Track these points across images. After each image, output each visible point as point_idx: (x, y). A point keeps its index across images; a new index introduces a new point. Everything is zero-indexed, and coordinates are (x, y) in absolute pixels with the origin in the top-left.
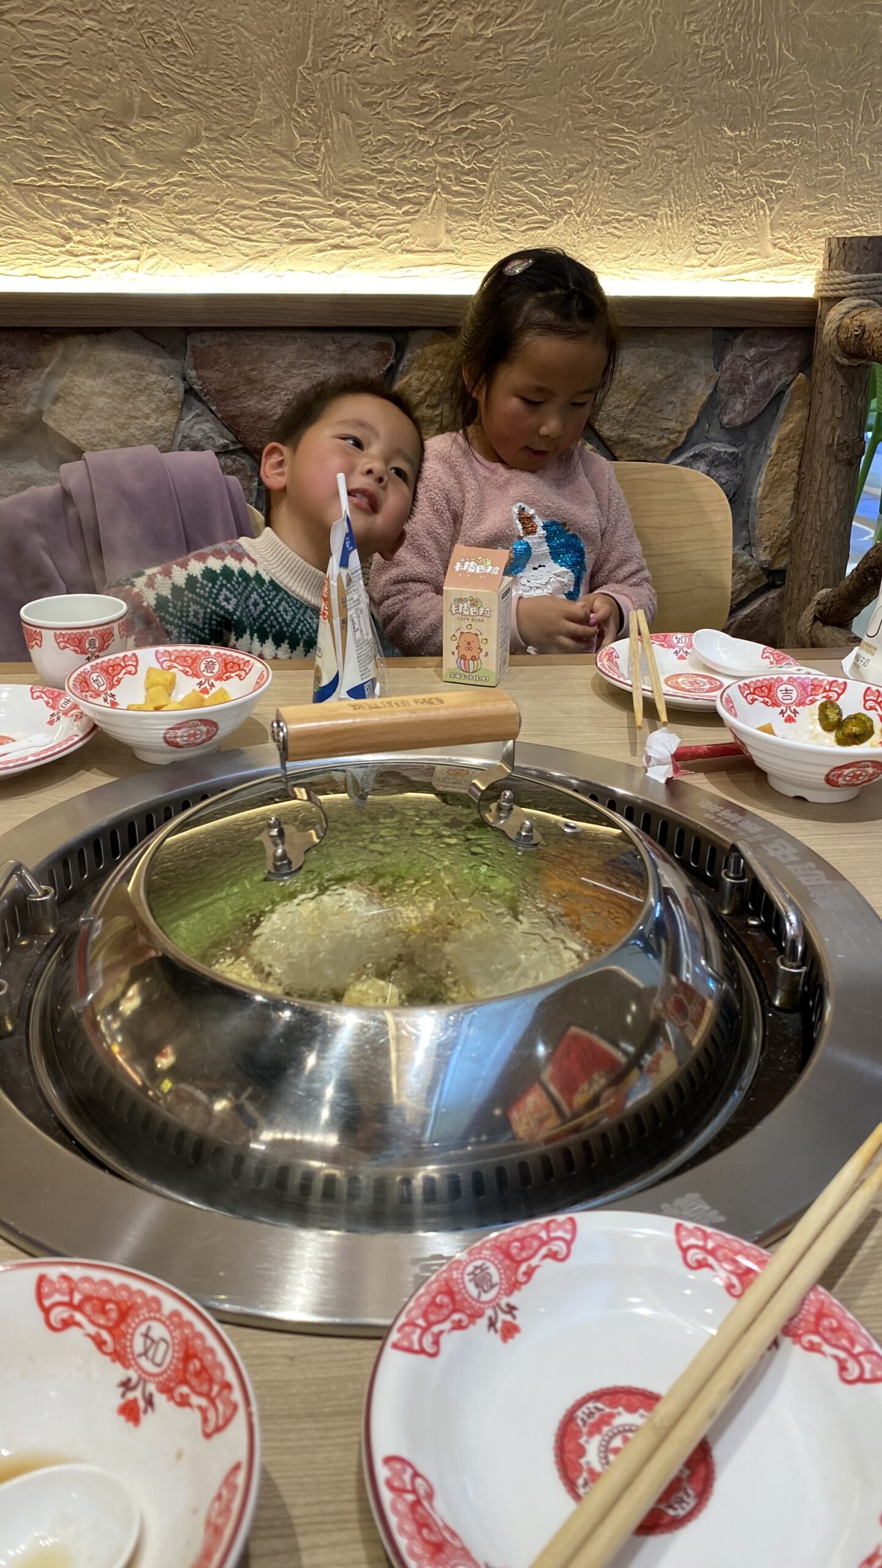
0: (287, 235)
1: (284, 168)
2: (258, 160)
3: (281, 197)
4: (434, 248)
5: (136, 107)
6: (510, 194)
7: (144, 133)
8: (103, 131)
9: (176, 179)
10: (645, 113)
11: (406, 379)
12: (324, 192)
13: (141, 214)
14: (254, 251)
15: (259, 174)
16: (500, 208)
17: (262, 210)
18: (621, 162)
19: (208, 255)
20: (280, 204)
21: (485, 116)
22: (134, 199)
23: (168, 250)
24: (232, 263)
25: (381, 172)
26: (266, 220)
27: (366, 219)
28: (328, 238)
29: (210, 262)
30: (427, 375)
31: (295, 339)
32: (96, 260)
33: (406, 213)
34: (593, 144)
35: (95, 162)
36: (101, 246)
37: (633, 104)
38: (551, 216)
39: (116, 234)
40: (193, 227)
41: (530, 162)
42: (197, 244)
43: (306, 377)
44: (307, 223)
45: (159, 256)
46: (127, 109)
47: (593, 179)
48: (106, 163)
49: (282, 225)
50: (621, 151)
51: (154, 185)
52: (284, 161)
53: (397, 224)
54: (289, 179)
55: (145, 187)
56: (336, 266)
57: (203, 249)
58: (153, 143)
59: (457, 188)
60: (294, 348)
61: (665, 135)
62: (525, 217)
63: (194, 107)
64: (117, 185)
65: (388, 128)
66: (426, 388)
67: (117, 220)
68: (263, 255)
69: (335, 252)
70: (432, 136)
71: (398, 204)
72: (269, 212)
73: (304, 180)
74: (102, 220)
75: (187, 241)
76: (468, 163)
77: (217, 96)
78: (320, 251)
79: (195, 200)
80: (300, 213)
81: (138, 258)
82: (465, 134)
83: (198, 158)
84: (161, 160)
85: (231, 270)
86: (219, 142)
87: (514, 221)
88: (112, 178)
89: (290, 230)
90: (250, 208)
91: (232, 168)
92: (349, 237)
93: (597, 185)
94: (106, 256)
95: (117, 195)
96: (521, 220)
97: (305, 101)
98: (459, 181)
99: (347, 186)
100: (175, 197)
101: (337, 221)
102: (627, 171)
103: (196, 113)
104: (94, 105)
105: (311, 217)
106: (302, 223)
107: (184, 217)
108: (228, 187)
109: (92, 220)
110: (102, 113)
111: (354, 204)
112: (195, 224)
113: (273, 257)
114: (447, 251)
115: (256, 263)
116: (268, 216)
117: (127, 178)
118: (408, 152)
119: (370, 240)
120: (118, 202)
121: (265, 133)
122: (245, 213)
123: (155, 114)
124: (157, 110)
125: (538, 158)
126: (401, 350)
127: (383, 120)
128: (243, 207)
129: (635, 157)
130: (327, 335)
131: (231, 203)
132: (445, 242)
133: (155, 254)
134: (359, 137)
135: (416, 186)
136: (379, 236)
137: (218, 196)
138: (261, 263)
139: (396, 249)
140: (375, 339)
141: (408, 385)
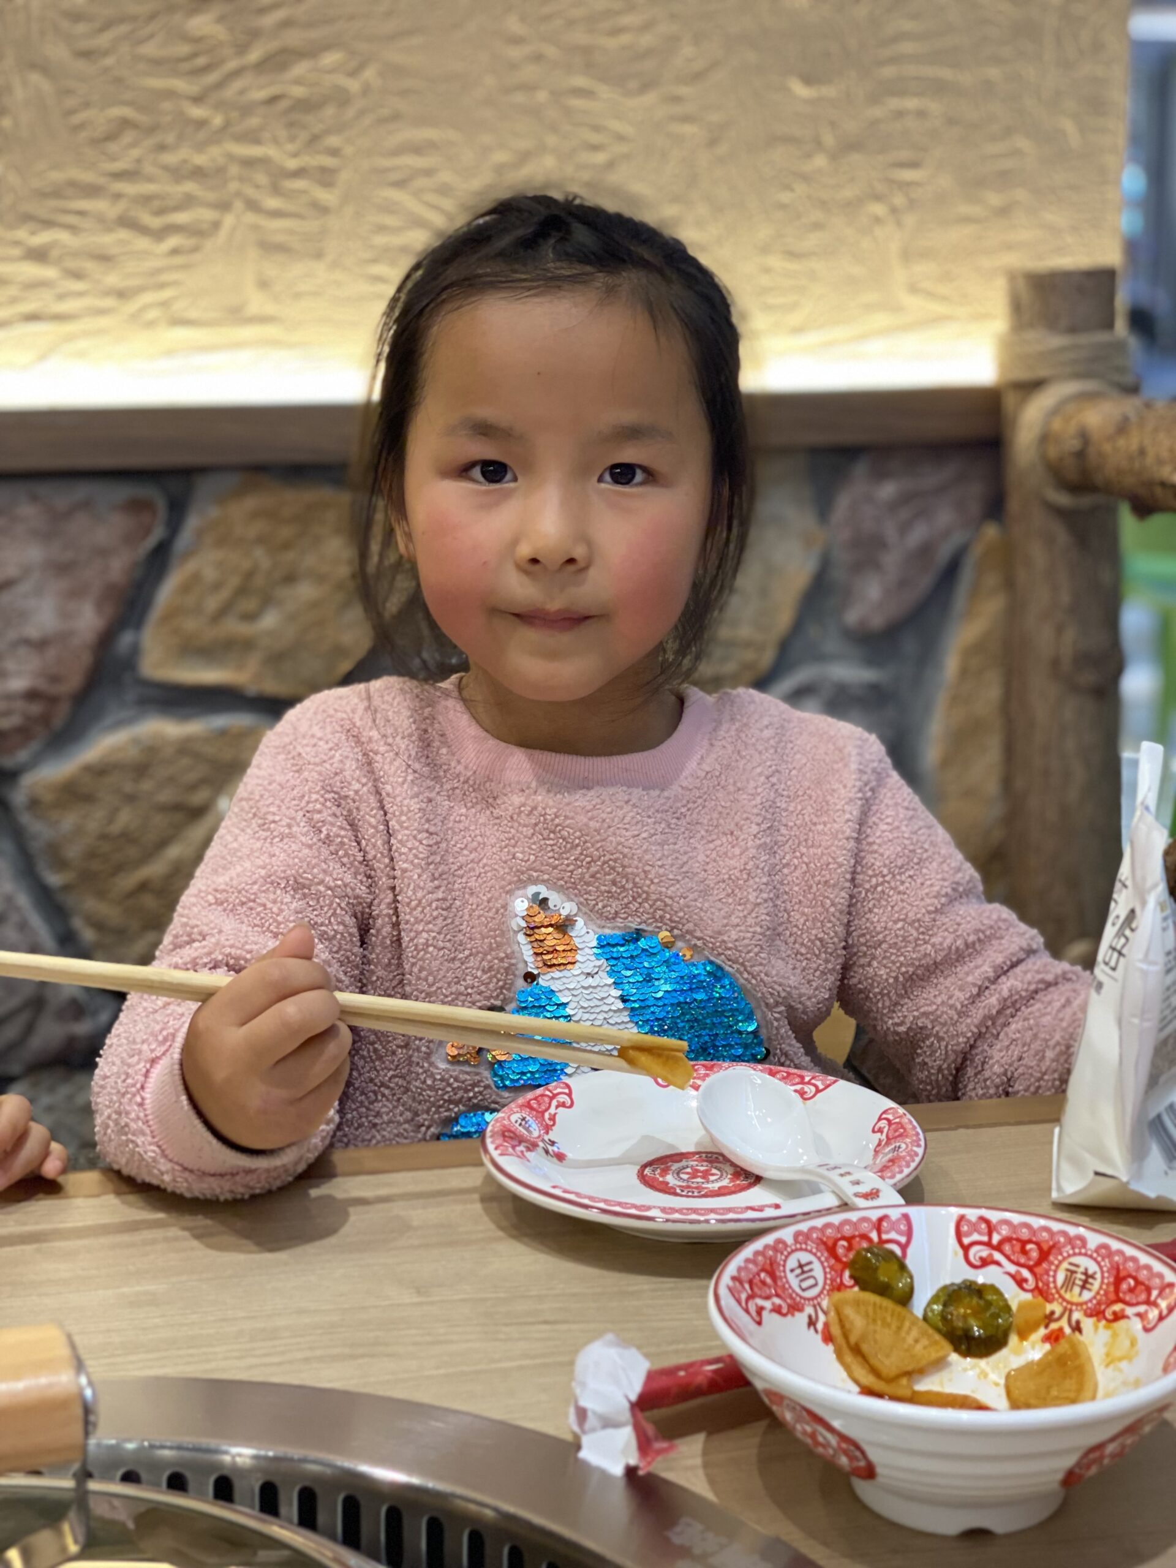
4: (236, 315)
11: (190, 566)
21: (321, 71)
27: (92, 265)
28: (13, 301)
30: (234, 556)
33: (175, 252)
53: (156, 273)
56: (34, 354)
59: (276, 203)
65: (127, 96)
66: (234, 581)
69: (30, 326)
70: (219, 106)
71: (159, 234)
76: (294, 156)
82: (283, 104)
92: (58, 299)
98: (276, 190)
101: (33, 270)
111: (65, 236)
114: (263, 320)
119: (102, 302)
126: (177, 510)
127: (117, 82)
132: (257, 303)
135: (189, 201)
136: (121, 295)
139: (157, 320)
140: (123, 492)
141: (196, 578)
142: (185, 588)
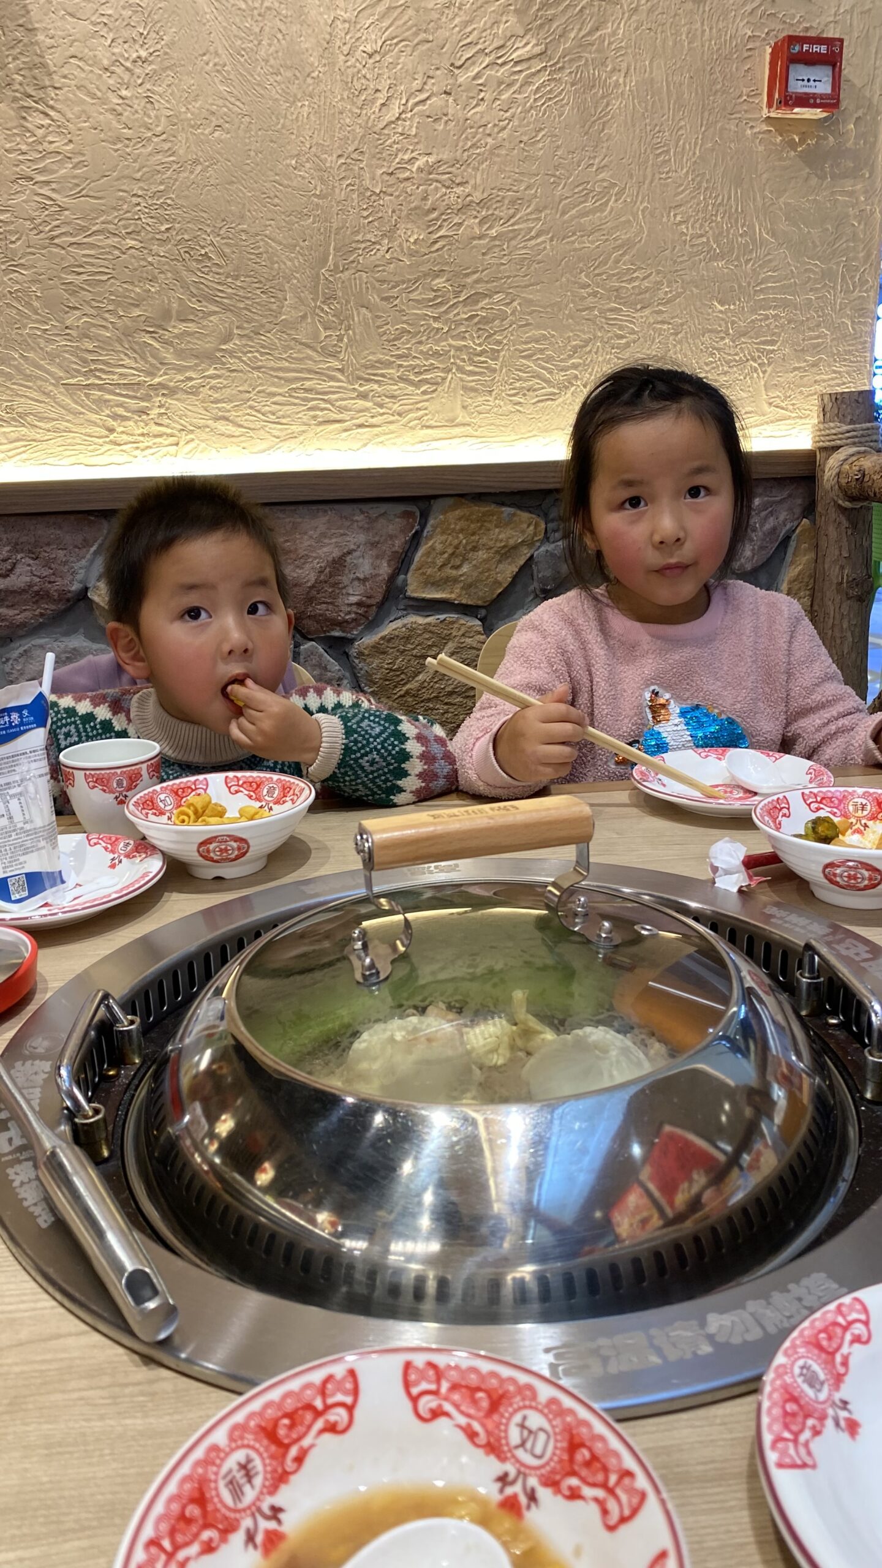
0: (315, 417)
1: (310, 358)
2: (286, 352)
3: (307, 384)
4: (452, 423)
5: (174, 313)
6: (520, 370)
7: (182, 334)
8: (143, 334)
9: (211, 372)
10: (641, 294)
11: (430, 543)
12: (347, 377)
13: (179, 404)
14: (285, 433)
15: (287, 364)
16: (511, 384)
17: (290, 396)
18: (622, 337)
19: (242, 438)
20: (306, 390)
21: (493, 303)
22: (172, 392)
23: (204, 436)
24: (264, 445)
25: (399, 357)
26: (295, 404)
27: (387, 400)
28: (352, 418)
29: (244, 445)
30: (450, 538)
31: (326, 511)
32: (137, 448)
33: (424, 393)
34: (594, 323)
35: (136, 362)
36: (143, 435)
37: (629, 286)
38: (559, 388)
39: (156, 424)
40: (227, 414)
41: (537, 341)
42: (231, 429)
43: (337, 545)
44: (333, 405)
45: (197, 442)
46: (166, 315)
47: (596, 353)
48: (146, 362)
49: (310, 409)
50: (621, 328)
51: (190, 379)
52: (310, 352)
53: (417, 403)
54: (315, 368)
55: (183, 381)
56: (361, 443)
57: (237, 434)
58: (189, 342)
59: (471, 368)
60: (325, 519)
61: (660, 312)
62: (535, 390)
63: (227, 309)
64: (157, 380)
65: (405, 318)
66: (450, 551)
67: (157, 411)
68: (293, 436)
69: (360, 430)
70: (446, 323)
71: (417, 385)
72: (297, 398)
73: (328, 368)
74: (143, 412)
75: (221, 426)
76: (480, 345)
77: (248, 298)
78: (346, 430)
79: (229, 390)
80: (326, 397)
81: (177, 444)
82: (476, 320)
83: (231, 353)
84: (197, 357)
85: (264, 451)
86: (250, 338)
87: (524, 395)
88: (152, 375)
89: (318, 413)
90: (280, 394)
91: (263, 361)
92: (372, 417)
93: (600, 359)
94: (147, 444)
95: (156, 389)
96: (531, 393)
97: (327, 300)
98: (472, 362)
99: (369, 371)
100: (210, 388)
101: (361, 403)
102: (628, 345)
103: (229, 314)
104: (137, 312)
105: (337, 400)
106: (328, 406)
107: (219, 405)
108: (259, 377)
109: (134, 412)
110: (143, 318)
111: (376, 387)
112: (229, 411)
113: (302, 438)
114: (464, 425)
115: (287, 444)
116: (297, 401)
117: (165, 374)
118: (424, 338)
119: (392, 418)
120: (158, 395)
121: (291, 328)
122: (276, 399)
123: (192, 317)
124: (193, 313)
125: (545, 337)
126: (425, 516)
127: (400, 312)
128: (274, 395)
129: (633, 332)
130: (355, 506)
131: (263, 391)
132: (462, 417)
133: (193, 440)
134: (379, 327)
135: (432, 368)
136: (400, 414)
137: (250, 385)
138: (292, 443)
139: (416, 426)
140: (401, 508)
141: (433, 548)
142: (428, 554)
